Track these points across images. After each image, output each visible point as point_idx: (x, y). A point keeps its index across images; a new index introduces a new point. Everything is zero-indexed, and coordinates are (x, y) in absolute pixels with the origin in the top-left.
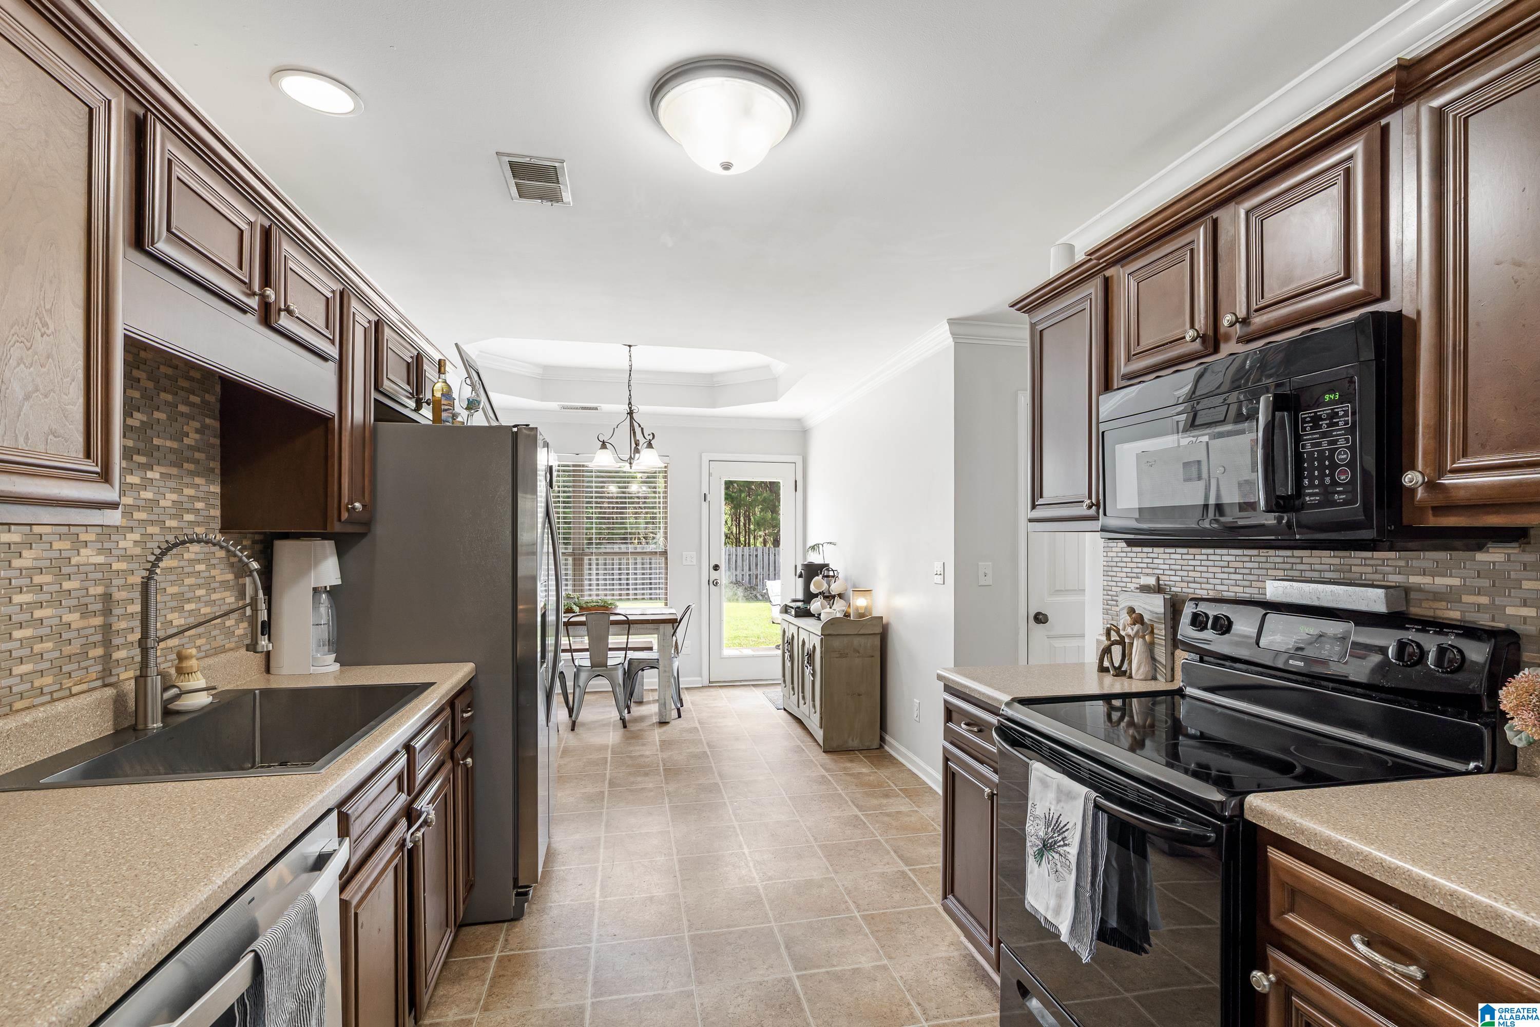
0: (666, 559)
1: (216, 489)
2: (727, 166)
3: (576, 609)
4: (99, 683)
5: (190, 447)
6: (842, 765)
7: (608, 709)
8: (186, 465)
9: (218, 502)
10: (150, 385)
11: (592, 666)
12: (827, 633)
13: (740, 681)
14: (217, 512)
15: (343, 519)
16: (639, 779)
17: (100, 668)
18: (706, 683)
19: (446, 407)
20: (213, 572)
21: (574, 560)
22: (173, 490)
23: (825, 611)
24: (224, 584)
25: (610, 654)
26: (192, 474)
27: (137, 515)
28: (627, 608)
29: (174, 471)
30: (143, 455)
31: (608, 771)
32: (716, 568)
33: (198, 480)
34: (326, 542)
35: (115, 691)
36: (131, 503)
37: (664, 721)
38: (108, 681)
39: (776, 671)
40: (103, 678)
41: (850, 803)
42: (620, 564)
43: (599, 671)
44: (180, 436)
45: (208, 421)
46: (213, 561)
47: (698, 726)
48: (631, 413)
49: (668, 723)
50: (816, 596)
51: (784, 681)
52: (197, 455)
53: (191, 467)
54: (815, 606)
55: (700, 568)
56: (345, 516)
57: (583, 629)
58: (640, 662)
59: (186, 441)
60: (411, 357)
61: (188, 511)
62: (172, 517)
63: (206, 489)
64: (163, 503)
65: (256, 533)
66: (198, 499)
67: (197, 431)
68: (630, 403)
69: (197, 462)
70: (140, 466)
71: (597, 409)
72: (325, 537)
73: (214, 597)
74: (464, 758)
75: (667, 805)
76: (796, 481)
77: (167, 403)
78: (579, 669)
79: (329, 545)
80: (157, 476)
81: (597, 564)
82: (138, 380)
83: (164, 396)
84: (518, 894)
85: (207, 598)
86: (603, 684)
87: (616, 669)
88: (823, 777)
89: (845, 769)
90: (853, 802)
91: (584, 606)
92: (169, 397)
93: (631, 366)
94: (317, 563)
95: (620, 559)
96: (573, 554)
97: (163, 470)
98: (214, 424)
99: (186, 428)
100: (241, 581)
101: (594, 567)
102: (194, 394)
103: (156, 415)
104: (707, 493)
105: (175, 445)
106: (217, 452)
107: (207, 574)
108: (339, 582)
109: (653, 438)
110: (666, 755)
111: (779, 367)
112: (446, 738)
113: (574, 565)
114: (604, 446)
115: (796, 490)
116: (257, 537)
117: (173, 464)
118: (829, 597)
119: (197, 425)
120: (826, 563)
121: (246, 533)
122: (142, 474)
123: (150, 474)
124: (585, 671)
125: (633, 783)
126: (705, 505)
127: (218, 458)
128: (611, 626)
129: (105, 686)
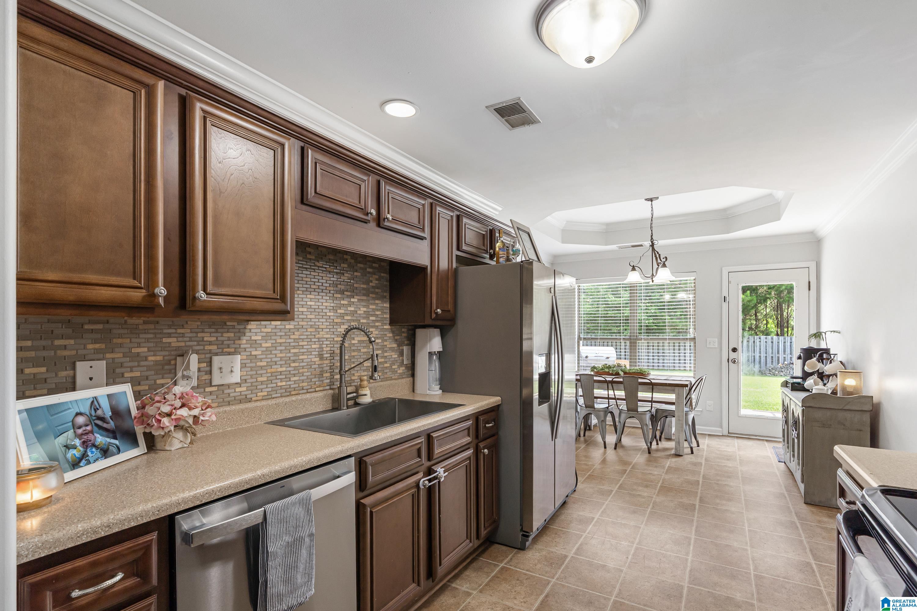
0: (695, 343)
1: (387, 305)
2: (590, 60)
3: (622, 373)
4: (328, 387)
5: (373, 287)
6: (818, 518)
7: (640, 440)
8: (371, 295)
9: (388, 311)
10: (352, 261)
11: (628, 410)
12: (808, 405)
13: (756, 436)
14: (388, 316)
15: (433, 317)
16: (640, 488)
17: (328, 381)
18: (726, 433)
19: (502, 255)
20: (385, 343)
21: (631, 343)
22: (364, 306)
23: (816, 387)
24: (392, 349)
25: (640, 404)
26: (374, 299)
27: (346, 318)
28: (656, 376)
29: (364, 298)
30: (349, 292)
31: (623, 479)
32: (734, 350)
33: (377, 302)
34: (435, 330)
35: (333, 392)
36: (343, 312)
37: (678, 454)
38: (332, 387)
39: (778, 431)
40: (330, 385)
41: (808, 550)
42: (658, 346)
43: (633, 414)
44: (367, 282)
45: (382, 275)
46: (385, 338)
47: (703, 462)
48: (652, 245)
49: (682, 456)
50: (812, 374)
51: (784, 440)
52: (377, 290)
53: (374, 296)
54: (809, 383)
55: (721, 350)
56: (434, 316)
57: (622, 386)
58: (663, 412)
59: (371, 284)
60: (486, 231)
61: (372, 315)
62: (364, 318)
63: (382, 305)
64: (359, 312)
65: (410, 325)
66: (378, 310)
67: (377, 280)
68: (652, 238)
69: (376, 293)
70: (348, 297)
71: (641, 245)
72: (435, 327)
73: (386, 354)
74: (484, 449)
75: (649, 510)
76: (809, 282)
77: (361, 268)
78: (621, 411)
79: (437, 331)
80: (356, 300)
81: (679, 346)
82: (347, 260)
83: (359, 265)
84: (523, 535)
85: (382, 355)
86: (635, 422)
87: (645, 414)
88: (793, 523)
89: (819, 522)
90: (811, 550)
91: (628, 371)
92: (362, 266)
93: (652, 214)
94: (430, 340)
95: (658, 343)
96: (630, 339)
97: (359, 298)
98: (386, 276)
99: (371, 279)
100: (401, 348)
101: (677, 348)
102: (375, 263)
103: (356, 274)
105: (365, 286)
106: (388, 289)
107: (382, 344)
108: (441, 350)
109: (666, 260)
110: (667, 477)
111: (779, 194)
112: (469, 435)
113: (631, 346)
114: (634, 269)
115: (809, 289)
116: (410, 327)
117: (364, 295)
118: (822, 376)
119: (377, 277)
120: (828, 348)
121: (404, 325)
122: (349, 300)
123: (352, 300)
124: (624, 413)
125: (634, 490)
126: (725, 305)
127: (388, 291)
128: (639, 386)
129: (331, 389)
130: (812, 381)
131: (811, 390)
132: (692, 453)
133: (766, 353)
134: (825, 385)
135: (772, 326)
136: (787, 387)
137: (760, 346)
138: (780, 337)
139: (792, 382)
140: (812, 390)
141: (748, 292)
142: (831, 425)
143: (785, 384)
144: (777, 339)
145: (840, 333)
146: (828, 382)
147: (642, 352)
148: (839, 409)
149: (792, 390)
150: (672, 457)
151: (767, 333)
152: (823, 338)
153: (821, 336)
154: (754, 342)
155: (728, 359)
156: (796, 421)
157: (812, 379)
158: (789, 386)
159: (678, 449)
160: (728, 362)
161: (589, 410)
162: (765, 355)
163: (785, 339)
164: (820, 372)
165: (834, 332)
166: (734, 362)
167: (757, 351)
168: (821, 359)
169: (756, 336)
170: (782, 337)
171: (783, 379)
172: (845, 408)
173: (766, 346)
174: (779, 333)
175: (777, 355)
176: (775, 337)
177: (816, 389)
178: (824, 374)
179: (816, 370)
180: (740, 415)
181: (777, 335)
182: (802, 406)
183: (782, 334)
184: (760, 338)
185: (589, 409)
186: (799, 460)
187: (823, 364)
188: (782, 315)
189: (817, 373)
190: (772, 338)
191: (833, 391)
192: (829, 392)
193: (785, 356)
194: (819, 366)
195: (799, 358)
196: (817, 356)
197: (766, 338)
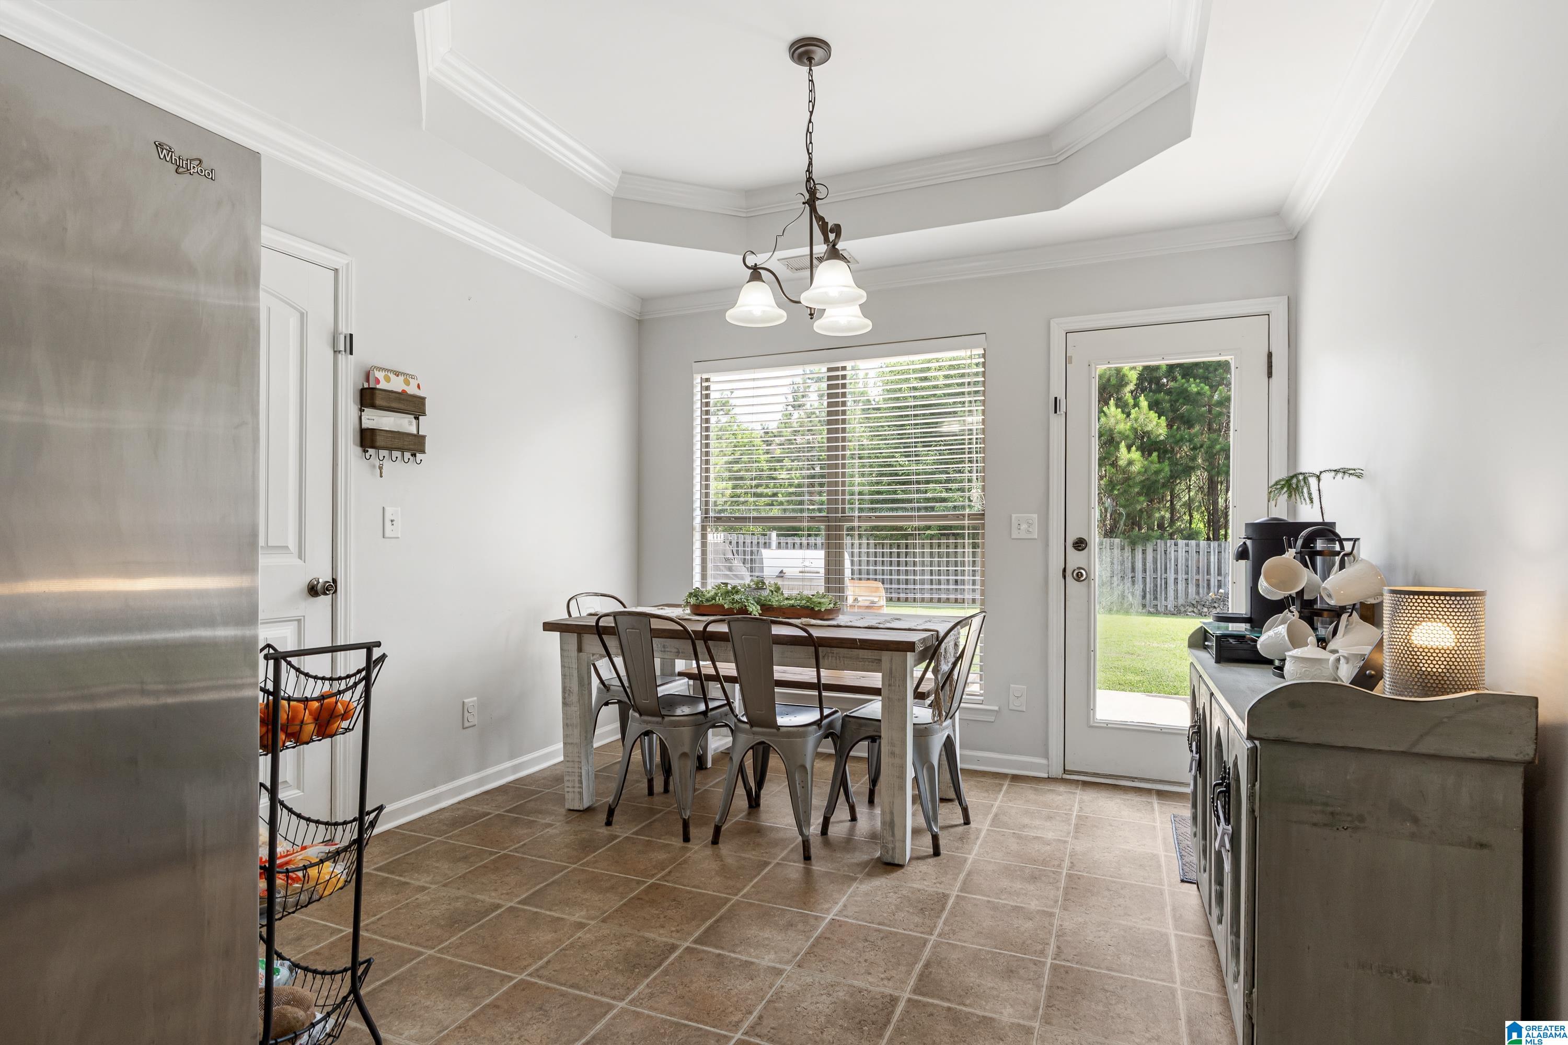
18: (1057, 771)
23: (1297, 652)
32: (1080, 544)
37: (889, 860)
49: (900, 866)
50: (1279, 607)
76: (1270, 355)
104: (1061, 396)
115: (1270, 375)
120: (1327, 520)
126: (1057, 422)
130: (1282, 630)
131: (1277, 663)
132: (937, 853)
133: (1187, 573)
134: (1322, 642)
135: (1199, 524)
136: (1205, 648)
137: (1176, 560)
138: (1212, 543)
139: (1218, 632)
140: (1283, 660)
141: (1155, 454)
142: (1361, 819)
143: (1199, 640)
144: (1206, 546)
145: (1359, 476)
146: (1335, 632)
147: (915, 564)
148: (1393, 753)
149: (1219, 659)
150: (870, 875)
151: (1191, 535)
152: (1310, 494)
153: (1305, 490)
154: (1165, 552)
155: (1064, 570)
156: (1228, 786)
157: (1283, 622)
158: (1210, 647)
159: (890, 846)
160: (1065, 577)
161: (647, 722)
162: (1185, 577)
163: (1220, 546)
164: (1306, 597)
165: (1345, 471)
166: (1078, 577)
167: (1170, 568)
168: (1309, 556)
169: (1168, 541)
170: (1216, 543)
171: (1193, 624)
172: (1422, 748)
173: (1187, 560)
174: (1211, 536)
175: (1206, 577)
176: (1203, 543)
177: (1296, 659)
178: (1319, 605)
179: (1293, 592)
180: (1092, 723)
181: (1208, 539)
182: (1250, 737)
183: (1216, 538)
184: (1176, 545)
185: (649, 718)
186: (1237, 935)
187: (1316, 573)
188: (1215, 503)
189: (1298, 602)
190: (1198, 545)
191: (1362, 669)
192: (1346, 674)
193: (1220, 578)
194: (1306, 577)
195: (1242, 554)
196: (1300, 542)
197: (1187, 545)
